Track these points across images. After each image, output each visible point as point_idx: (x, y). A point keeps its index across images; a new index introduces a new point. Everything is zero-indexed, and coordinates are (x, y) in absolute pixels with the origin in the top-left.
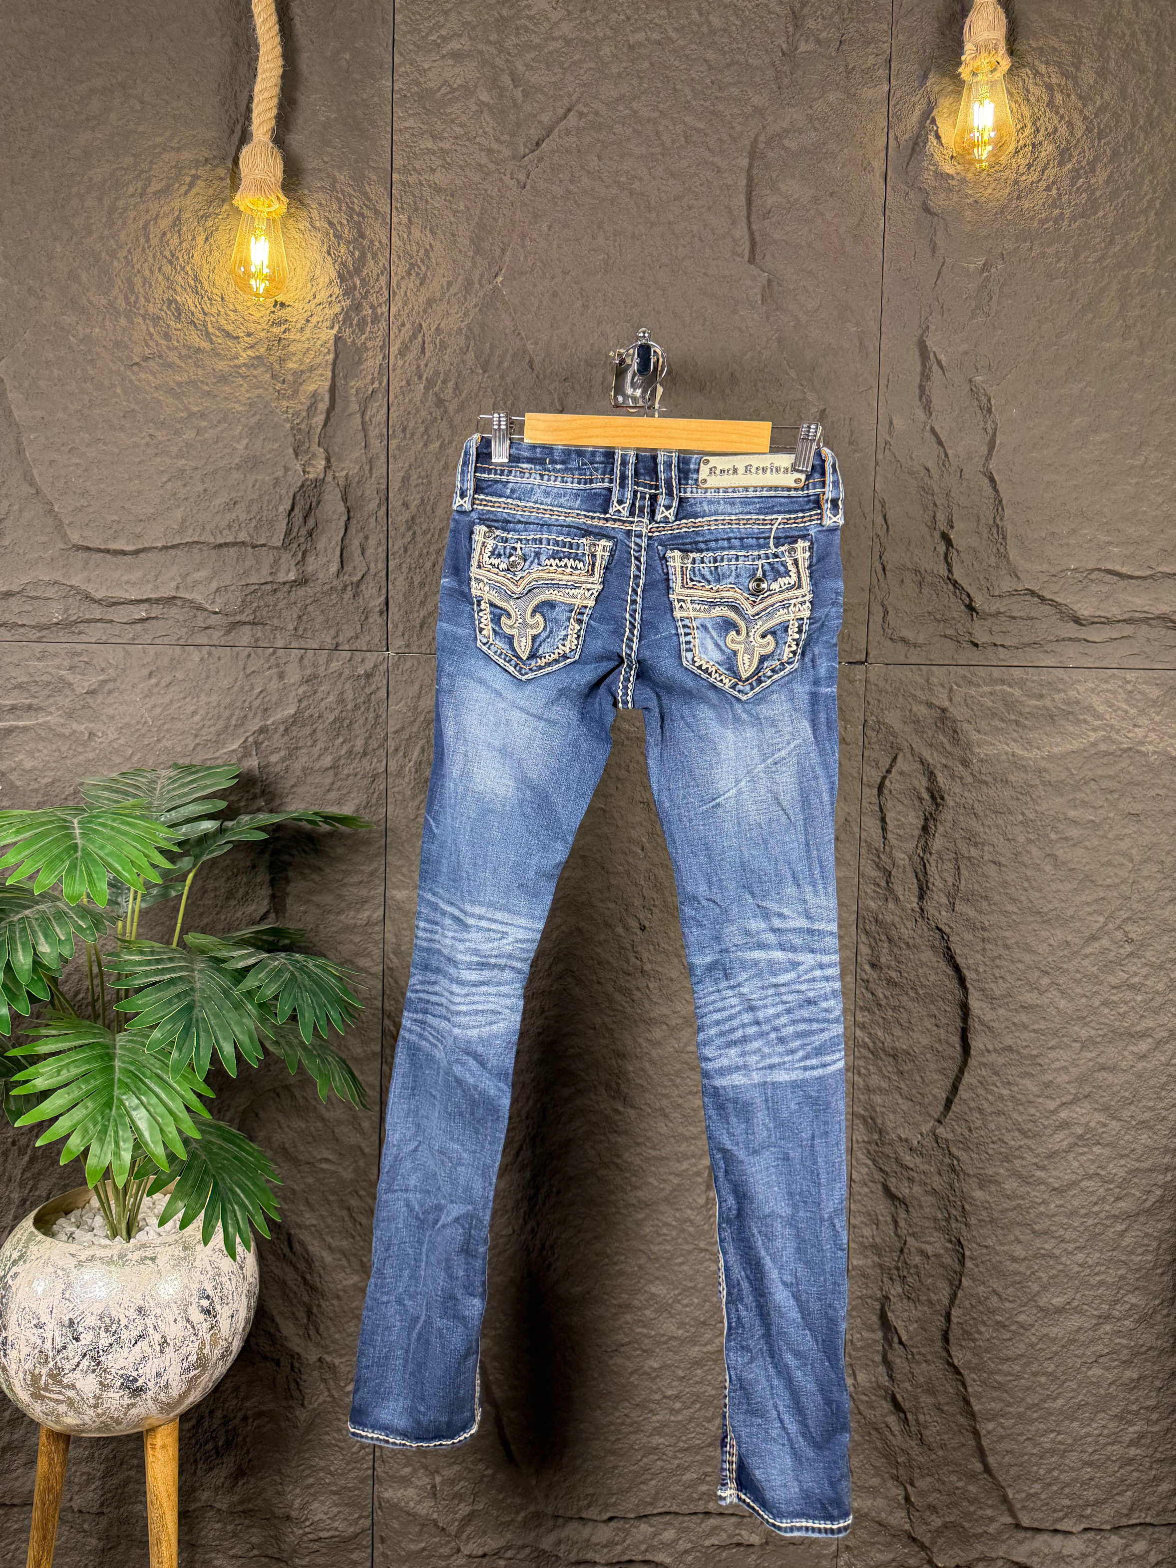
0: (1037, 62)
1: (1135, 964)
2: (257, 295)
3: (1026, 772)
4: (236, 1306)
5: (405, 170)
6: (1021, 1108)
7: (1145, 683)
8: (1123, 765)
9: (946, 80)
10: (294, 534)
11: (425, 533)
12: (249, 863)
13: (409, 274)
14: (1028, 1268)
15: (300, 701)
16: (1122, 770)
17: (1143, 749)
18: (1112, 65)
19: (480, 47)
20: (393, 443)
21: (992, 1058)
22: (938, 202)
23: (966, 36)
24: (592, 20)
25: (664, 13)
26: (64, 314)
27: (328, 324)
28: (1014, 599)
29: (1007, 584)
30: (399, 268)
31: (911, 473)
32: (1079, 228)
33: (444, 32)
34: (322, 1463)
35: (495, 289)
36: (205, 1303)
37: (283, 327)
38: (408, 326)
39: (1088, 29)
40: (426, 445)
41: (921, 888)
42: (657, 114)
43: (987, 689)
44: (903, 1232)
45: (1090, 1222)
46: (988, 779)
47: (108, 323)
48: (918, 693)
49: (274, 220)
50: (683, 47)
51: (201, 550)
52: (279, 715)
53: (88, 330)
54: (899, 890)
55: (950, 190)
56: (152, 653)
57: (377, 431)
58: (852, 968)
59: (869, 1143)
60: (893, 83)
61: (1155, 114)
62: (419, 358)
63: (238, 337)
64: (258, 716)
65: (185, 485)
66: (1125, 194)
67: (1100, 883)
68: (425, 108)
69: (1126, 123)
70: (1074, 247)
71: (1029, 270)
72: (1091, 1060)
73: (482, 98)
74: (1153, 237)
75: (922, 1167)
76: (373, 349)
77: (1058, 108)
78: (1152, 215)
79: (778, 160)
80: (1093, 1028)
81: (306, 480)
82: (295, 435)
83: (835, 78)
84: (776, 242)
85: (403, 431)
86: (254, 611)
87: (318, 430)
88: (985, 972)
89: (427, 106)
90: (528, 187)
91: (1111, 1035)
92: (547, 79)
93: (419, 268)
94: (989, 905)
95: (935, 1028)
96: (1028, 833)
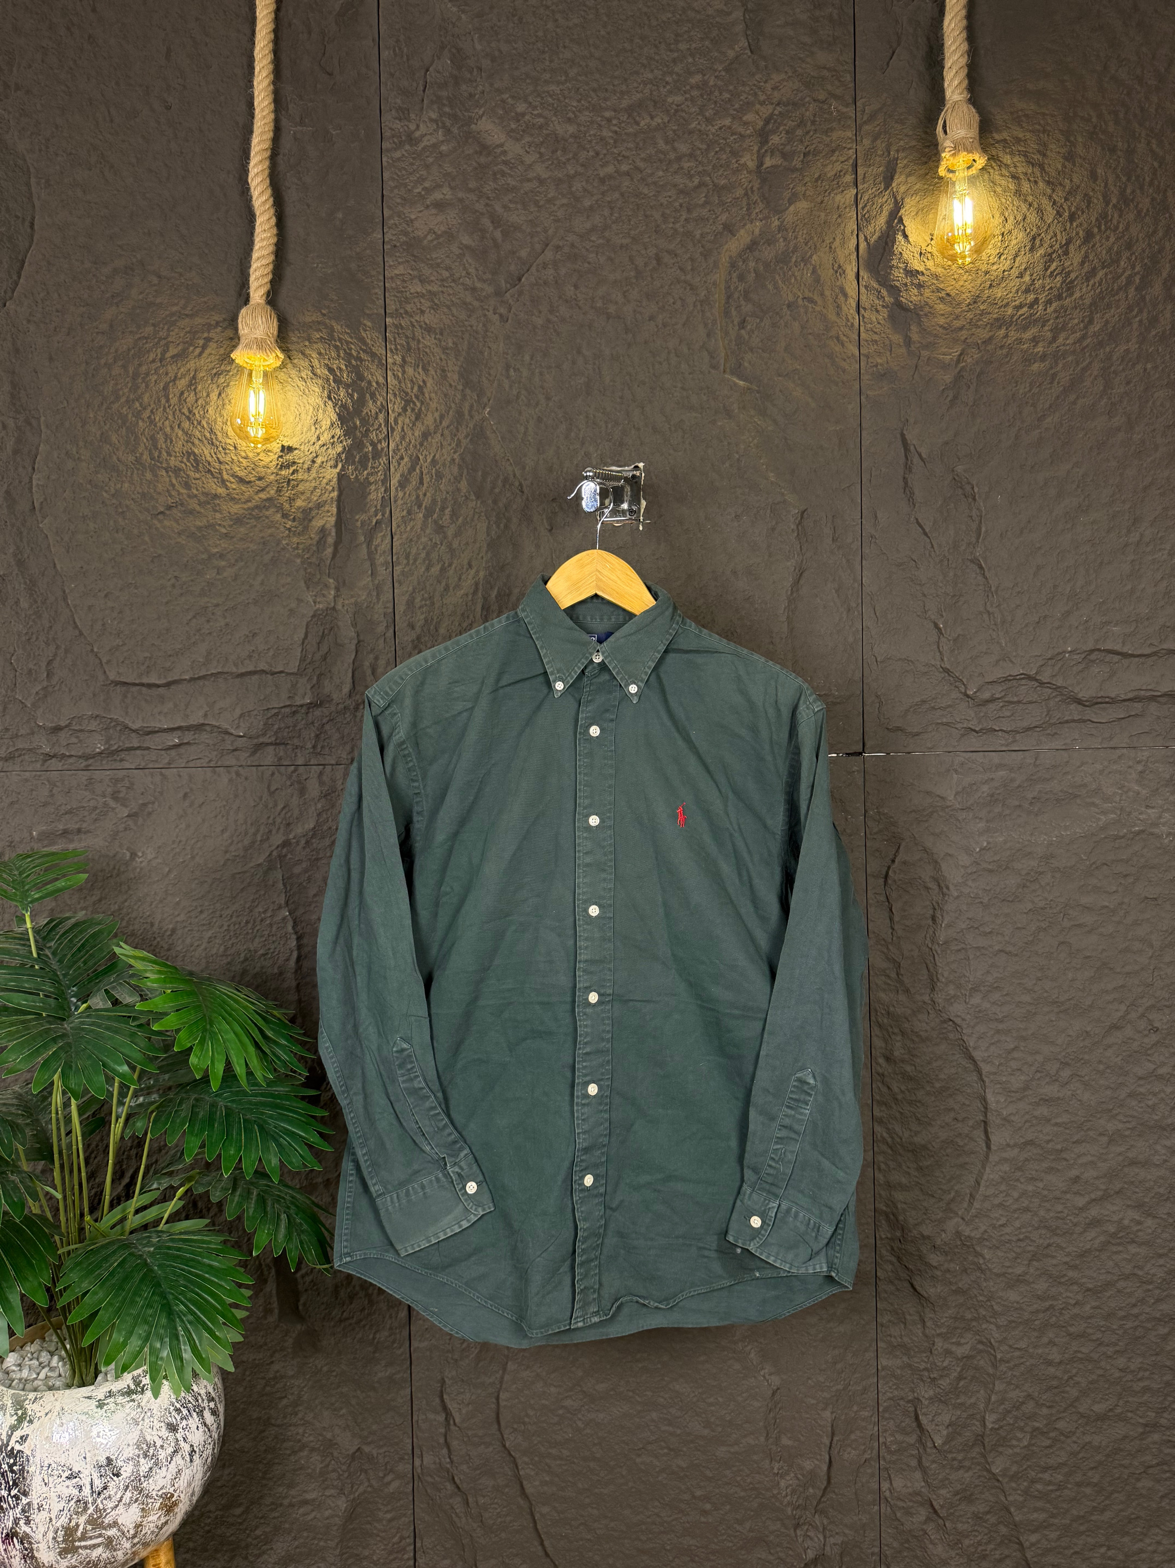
1: (1162, 1053)
3: (1033, 859)
5: (397, 314)
6: (1047, 1205)
7: (1158, 761)
8: (1136, 848)
9: (912, 179)
10: (308, 660)
13: (405, 410)
14: (1065, 1372)
15: (319, 815)
16: (1135, 854)
17: (1156, 831)
18: (1080, 150)
19: (460, 195)
20: (398, 569)
21: (1014, 1153)
22: (911, 297)
24: (563, 159)
25: (631, 145)
26: (97, 472)
27: (332, 463)
28: (1009, 684)
29: (1002, 671)
30: (395, 406)
31: (898, 565)
32: (1055, 311)
33: (427, 184)
35: (484, 420)
37: (292, 469)
38: (406, 459)
39: (1052, 116)
40: (428, 569)
41: (932, 980)
42: (628, 240)
43: (988, 775)
44: (930, 1332)
45: (1129, 1325)
46: (994, 867)
47: (135, 477)
48: (918, 782)
49: (271, 373)
50: (651, 175)
51: (225, 679)
52: (299, 830)
53: (119, 486)
54: (909, 982)
55: (920, 286)
56: (186, 776)
57: (382, 560)
58: (868, 1062)
59: (892, 1239)
60: (860, 187)
61: (1129, 191)
62: (418, 488)
63: (250, 482)
64: (282, 831)
65: (208, 621)
66: (1101, 274)
67: (1118, 970)
68: (413, 256)
69: (1098, 204)
70: (1051, 330)
71: (1007, 356)
72: (1120, 1154)
73: (464, 242)
74: (1135, 313)
75: (946, 1266)
76: (376, 482)
77: (1026, 195)
78: (1132, 291)
79: (749, 272)
80: (1120, 1121)
81: (318, 610)
82: (305, 569)
83: (800, 189)
84: (751, 350)
85: (407, 557)
86: (276, 733)
87: (327, 563)
88: (1001, 1064)
89: (415, 253)
90: (510, 321)
91: (1141, 1128)
92: (524, 218)
93: (414, 404)
94: (1002, 995)
95: (955, 1122)
96: (1039, 920)
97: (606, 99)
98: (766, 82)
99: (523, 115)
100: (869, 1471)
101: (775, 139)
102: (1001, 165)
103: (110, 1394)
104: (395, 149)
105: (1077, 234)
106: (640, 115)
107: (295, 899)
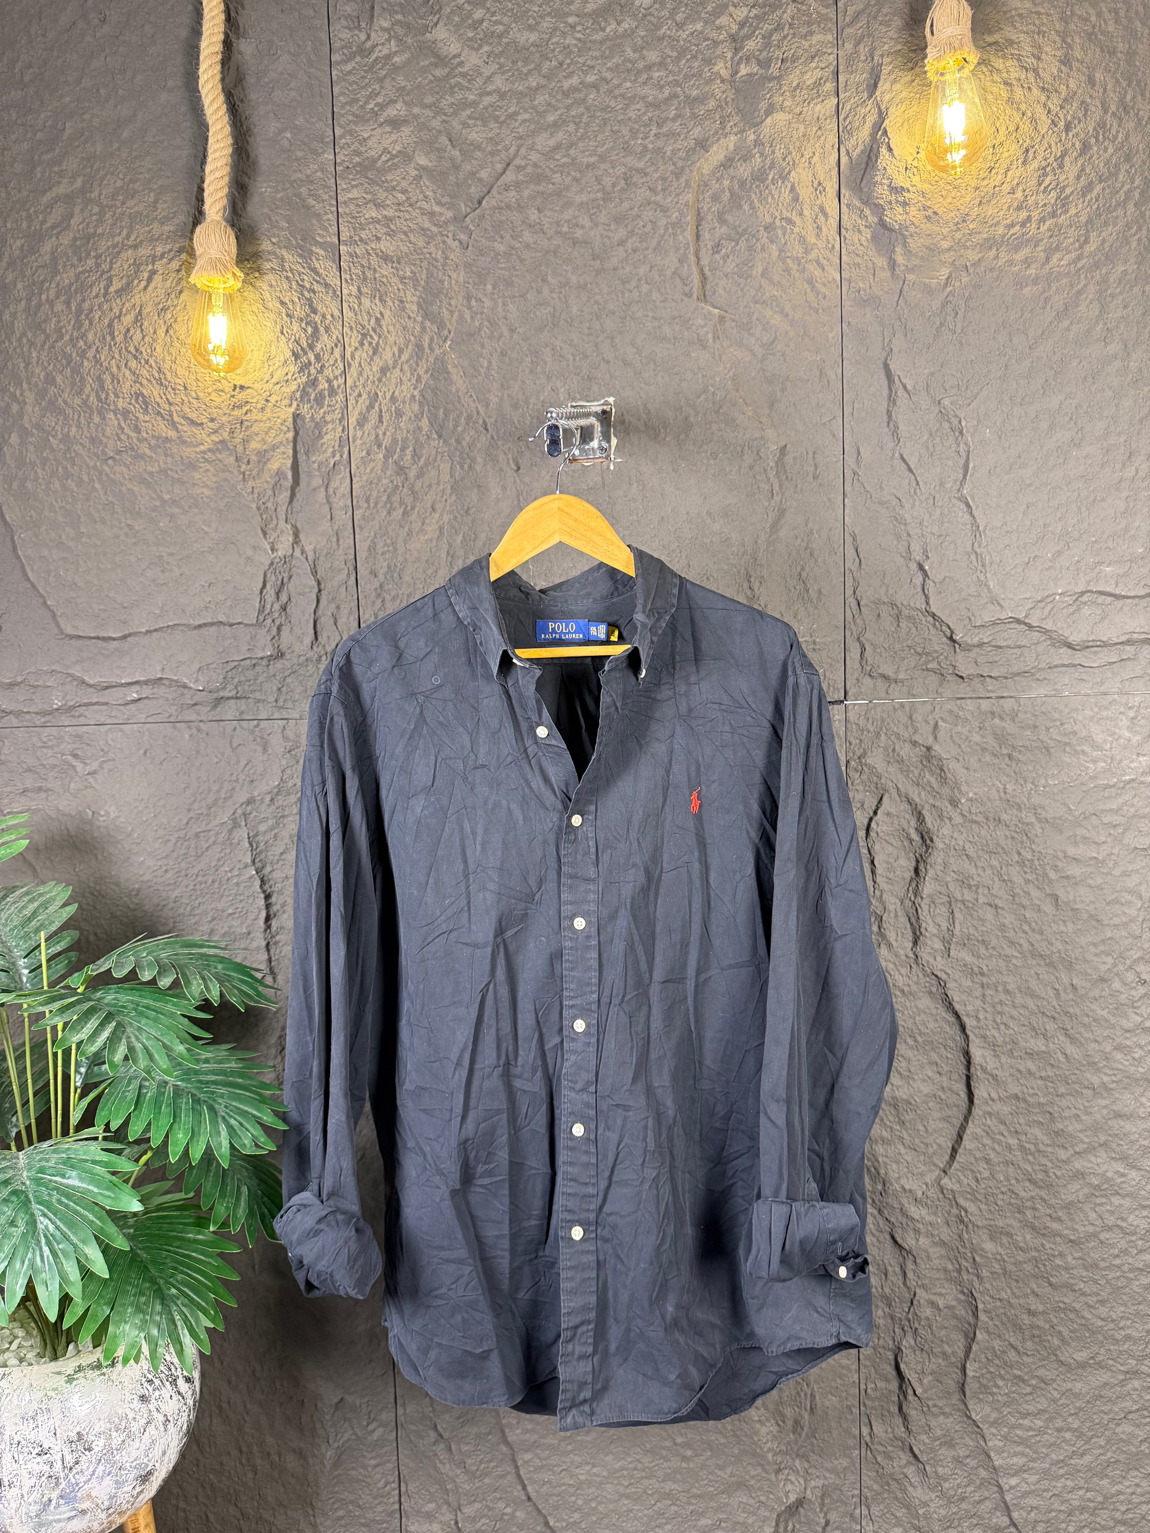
3: (1020, 809)
5: (352, 242)
6: (1030, 1158)
8: (1127, 797)
9: (897, 87)
10: (266, 612)
11: (394, 599)
13: (362, 344)
14: (1046, 1322)
15: (283, 771)
16: (1125, 803)
18: (1078, 53)
19: (416, 110)
20: (358, 514)
21: (997, 1107)
22: (895, 216)
24: (525, 70)
25: (596, 54)
26: (43, 416)
27: (287, 401)
28: (998, 628)
29: (990, 614)
30: (352, 340)
31: (882, 503)
32: (1049, 230)
33: (380, 100)
34: (352, 1497)
35: (444, 353)
37: (245, 409)
38: (365, 396)
39: (1048, 15)
40: (389, 513)
41: (914, 933)
42: (594, 159)
43: (975, 723)
44: (912, 1283)
45: (1112, 1275)
46: (980, 818)
47: (83, 420)
48: (901, 731)
50: (618, 86)
51: (182, 631)
52: (263, 786)
53: (66, 430)
54: (891, 936)
55: (905, 204)
56: (146, 732)
57: (341, 503)
59: (873, 1192)
60: (842, 96)
61: (1129, 97)
62: (377, 427)
63: (202, 424)
64: (245, 788)
65: (163, 571)
66: (1098, 189)
67: (1106, 922)
68: (367, 178)
69: (1096, 113)
71: (996, 280)
72: (1105, 1107)
73: (421, 162)
74: (1133, 231)
75: (928, 1218)
76: (333, 421)
77: (1018, 104)
78: (1131, 206)
79: (723, 191)
80: (1105, 1074)
81: (275, 558)
82: (262, 515)
83: (778, 99)
84: (726, 276)
85: (367, 501)
86: (236, 687)
87: (285, 508)
88: (986, 1018)
89: (369, 174)
90: (470, 248)
91: (1126, 1080)
92: (484, 135)
93: (371, 337)
94: (987, 949)
95: (938, 1076)
96: (1025, 873)
99: (482, 21)
100: (850, 1417)
101: (751, 45)
102: (993, 70)
103: (80, 1369)
104: (346, 62)
105: (1073, 145)
106: (605, 20)
107: (263, 856)
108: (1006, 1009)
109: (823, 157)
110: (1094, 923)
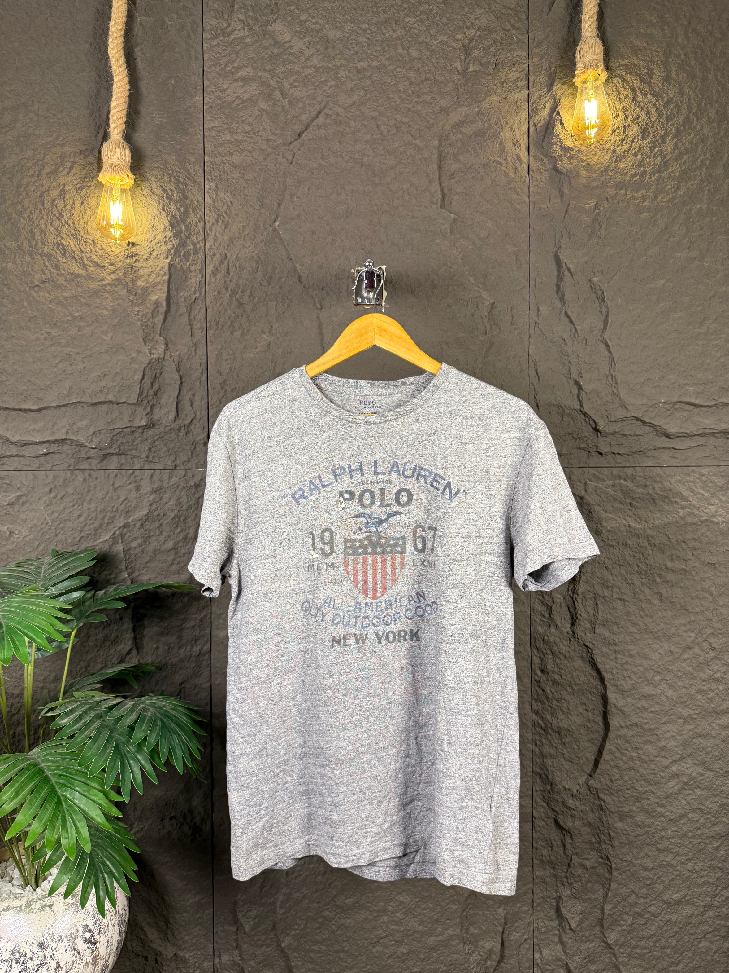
0: (624, 74)
1: (717, 664)
2: (115, 239)
3: (638, 538)
4: (110, 934)
5: (212, 154)
6: (645, 765)
7: (714, 475)
8: (703, 531)
9: (565, 87)
10: (144, 396)
11: (233, 390)
12: (118, 617)
13: (218, 221)
14: (655, 874)
15: (151, 505)
16: (702, 535)
17: (715, 520)
18: (673, 75)
19: (259, 74)
20: (210, 332)
21: (624, 732)
22: (564, 164)
23: (577, 58)
24: (333, 54)
25: (379, 48)
27: (165, 255)
28: (624, 423)
29: (620, 414)
30: (211, 218)
31: (553, 342)
32: (657, 179)
33: (235, 65)
35: (275, 230)
36: (88, 935)
37: (135, 259)
38: (218, 255)
40: (232, 333)
41: (572, 618)
42: (377, 114)
43: (610, 483)
44: (569, 852)
45: (696, 841)
46: (614, 543)
47: (18, 260)
49: (126, 190)
50: (393, 70)
51: (82, 406)
52: (136, 515)
53: (4, 265)
54: (557, 619)
55: (570, 158)
56: (51, 476)
57: (199, 325)
58: (529, 673)
59: (544, 791)
60: (531, 90)
61: (703, 104)
62: (226, 276)
63: (104, 266)
64: (123, 517)
65: (71, 365)
66: (686, 157)
67: (691, 611)
68: (225, 114)
69: (684, 111)
70: (654, 192)
71: (626, 207)
72: (691, 730)
73: (262, 107)
74: (705, 184)
75: (580, 808)
76: (195, 271)
77: (639, 103)
78: (704, 170)
79: (457, 141)
80: (691, 709)
81: (152, 359)
82: (144, 329)
83: (493, 87)
84: (458, 194)
85: (217, 323)
86: (119, 447)
87: (159, 326)
88: (617, 673)
89: (226, 112)
90: (294, 163)
91: (704, 713)
92: (305, 93)
93: (224, 217)
94: (618, 628)
95: (586, 712)
96: (642, 578)
97: (363, 16)
98: (471, 13)
99: (305, 21)
100: (527, 947)
101: (476, 53)
104: (213, 39)
106: (386, 28)
107: (133, 565)
108: (630, 667)
109: (519, 127)
110: (683, 611)
